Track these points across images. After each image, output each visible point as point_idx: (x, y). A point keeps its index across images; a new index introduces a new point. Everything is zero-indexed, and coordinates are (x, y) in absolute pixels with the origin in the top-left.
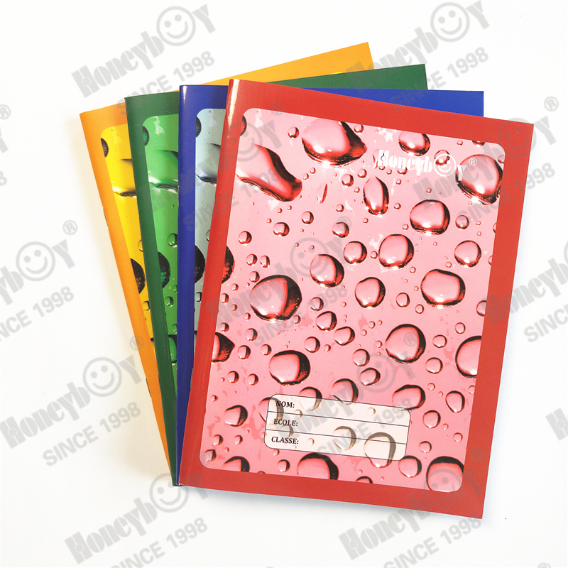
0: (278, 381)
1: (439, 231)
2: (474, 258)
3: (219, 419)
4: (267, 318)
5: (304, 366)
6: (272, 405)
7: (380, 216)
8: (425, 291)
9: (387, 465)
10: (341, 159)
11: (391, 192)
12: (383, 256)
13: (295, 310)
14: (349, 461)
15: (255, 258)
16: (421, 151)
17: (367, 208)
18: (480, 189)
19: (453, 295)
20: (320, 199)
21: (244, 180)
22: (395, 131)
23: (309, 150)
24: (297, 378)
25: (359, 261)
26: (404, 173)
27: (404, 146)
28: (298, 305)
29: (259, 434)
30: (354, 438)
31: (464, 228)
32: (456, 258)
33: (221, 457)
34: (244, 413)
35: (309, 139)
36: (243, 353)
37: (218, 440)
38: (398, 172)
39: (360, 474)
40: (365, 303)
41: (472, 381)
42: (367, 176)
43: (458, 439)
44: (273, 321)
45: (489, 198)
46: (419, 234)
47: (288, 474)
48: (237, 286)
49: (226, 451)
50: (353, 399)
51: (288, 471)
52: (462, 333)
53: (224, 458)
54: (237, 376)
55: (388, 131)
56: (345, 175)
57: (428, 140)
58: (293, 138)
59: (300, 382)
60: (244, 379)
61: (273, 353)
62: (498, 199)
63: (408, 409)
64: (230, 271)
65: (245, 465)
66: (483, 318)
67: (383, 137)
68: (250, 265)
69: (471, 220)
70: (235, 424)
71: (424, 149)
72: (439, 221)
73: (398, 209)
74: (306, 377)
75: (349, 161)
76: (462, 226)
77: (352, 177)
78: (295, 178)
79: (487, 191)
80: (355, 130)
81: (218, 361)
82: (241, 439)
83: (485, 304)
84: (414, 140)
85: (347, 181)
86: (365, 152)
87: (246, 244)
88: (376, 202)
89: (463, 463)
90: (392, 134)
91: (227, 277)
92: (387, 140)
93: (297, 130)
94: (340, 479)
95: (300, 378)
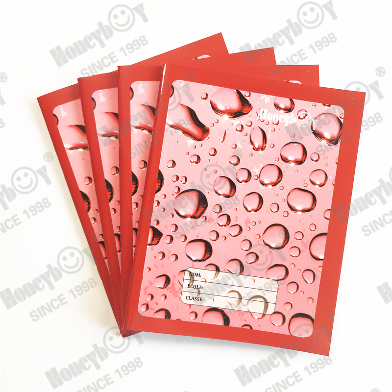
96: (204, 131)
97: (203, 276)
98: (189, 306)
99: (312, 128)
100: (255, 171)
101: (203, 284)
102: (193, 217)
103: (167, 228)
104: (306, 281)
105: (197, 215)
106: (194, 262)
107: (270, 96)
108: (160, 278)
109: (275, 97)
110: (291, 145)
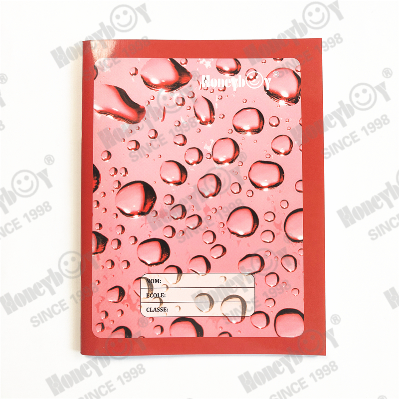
0: (146, 263)
1: (257, 131)
2: (288, 148)
3: (103, 299)
4: (131, 215)
5: (165, 249)
6: (144, 283)
7: (209, 125)
8: (252, 179)
9: (242, 321)
10: (173, 86)
11: (216, 106)
12: (216, 156)
13: (152, 207)
14: (210, 321)
15: (116, 170)
16: (234, 72)
17: (199, 121)
18: (285, 95)
19: (275, 180)
20: (162, 118)
21: (100, 112)
22: (213, 59)
23: (147, 83)
24: (161, 259)
25: (198, 162)
26: (224, 90)
27: (221, 70)
28: (154, 202)
29: (136, 307)
30: (212, 302)
31: (277, 126)
32: (273, 150)
33: (108, 328)
34: (122, 292)
35: (146, 75)
36: (115, 245)
37: (104, 315)
38: (219, 90)
39: (221, 331)
40: (207, 194)
41: (300, 245)
42: (195, 96)
43: (296, 293)
44: (136, 217)
45: (293, 100)
46: (242, 135)
47: (163, 336)
48: (104, 193)
49: (112, 323)
50: (207, 271)
51: (163, 334)
52: (286, 208)
53: (111, 329)
54: (113, 264)
55: (207, 61)
56: (178, 98)
57: (239, 62)
58: (134, 76)
59: (163, 262)
60: (119, 265)
61: (139, 242)
62: (300, 100)
63: (252, 274)
64: (98, 183)
65: (128, 332)
66: (302, 194)
67: (203, 65)
68: (113, 176)
69: (281, 119)
70: (116, 300)
71: (236, 70)
72: (256, 123)
73: (222, 118)
74: (168, 257)
75: (179, 87)
76: (274, 124)
77: (183, 99)
78: (139, 105)
79: (290, 95)
80: (181, 63)
81: (97, 253)
82: (122, 313)
83: (302, 182)
84: (228, 64)
85: (180, 102)
86: (191, 78)
87: (107, 161)
88: (205, 115)
89: (303, 312)
90: (210, 62)
91: (96, 188)
92: (207, 67)
93: (136, 69)
94: (205, 336)
95: (163, 259)
96: (139, 111)
97: (163, 281)
98: (151, 319)
99: (265, 88)
100: (207, 149)
101: (164, 291)
102: (141, 213)
103: (111, 231)
104: (286, 270)
105: (146, 211)
106: (150, 267)
107: (210, 59)
108: (112, 290)
109: (217, 59)
110: (244, 111)
